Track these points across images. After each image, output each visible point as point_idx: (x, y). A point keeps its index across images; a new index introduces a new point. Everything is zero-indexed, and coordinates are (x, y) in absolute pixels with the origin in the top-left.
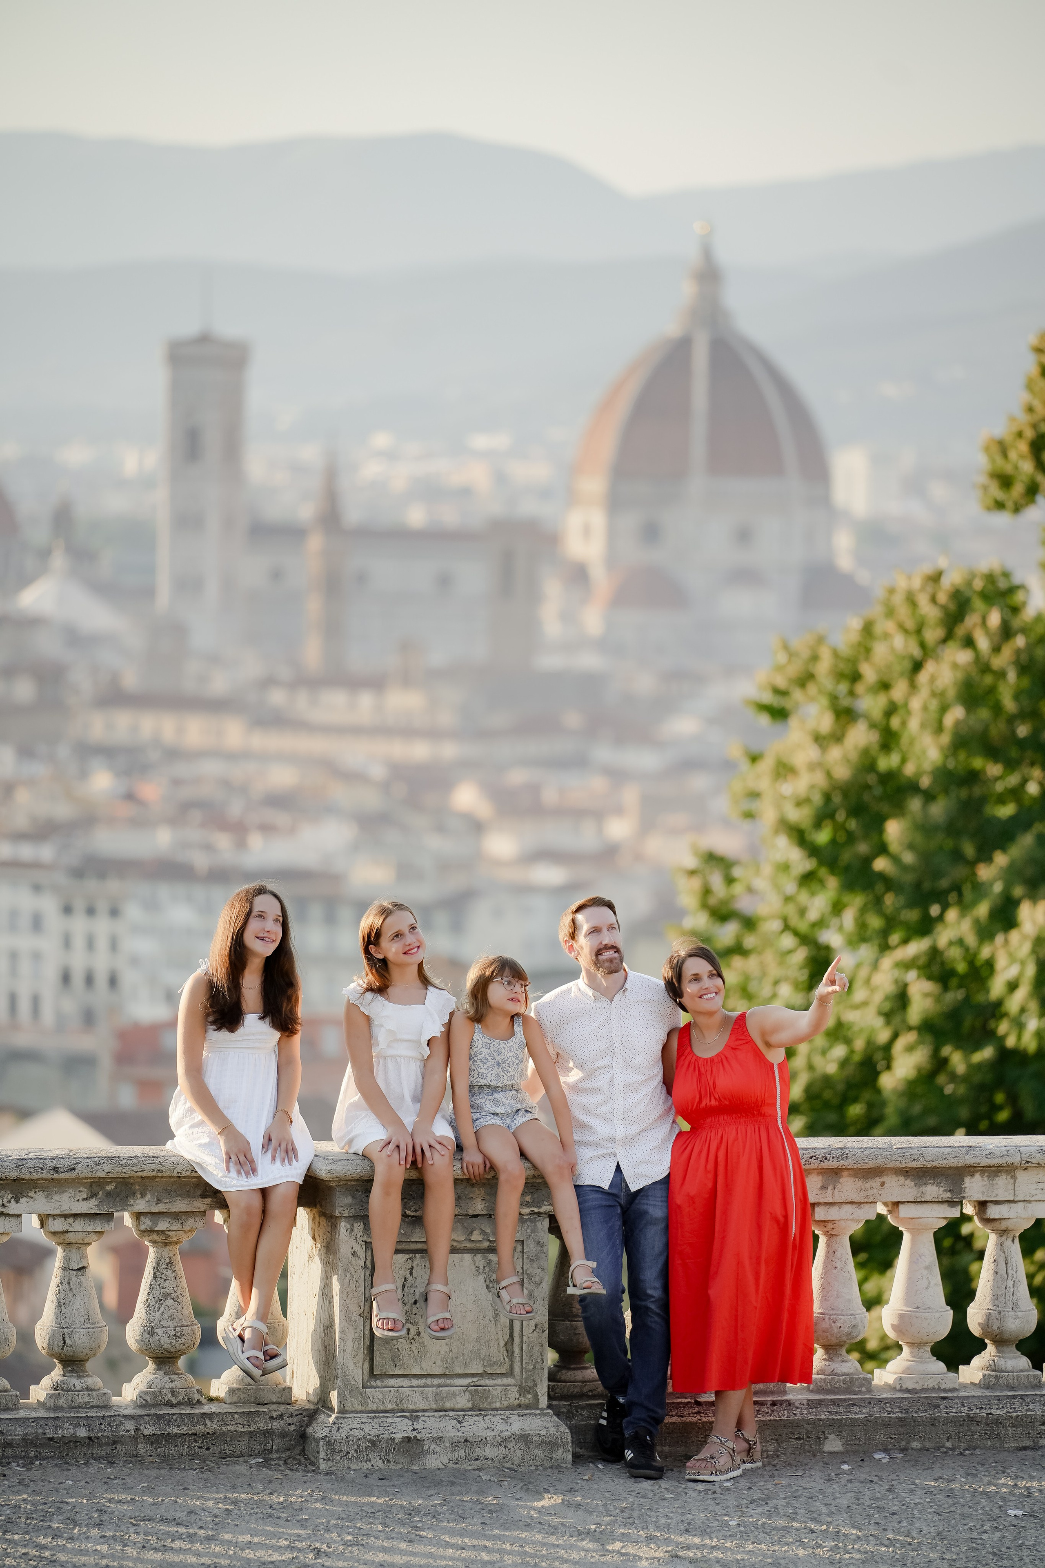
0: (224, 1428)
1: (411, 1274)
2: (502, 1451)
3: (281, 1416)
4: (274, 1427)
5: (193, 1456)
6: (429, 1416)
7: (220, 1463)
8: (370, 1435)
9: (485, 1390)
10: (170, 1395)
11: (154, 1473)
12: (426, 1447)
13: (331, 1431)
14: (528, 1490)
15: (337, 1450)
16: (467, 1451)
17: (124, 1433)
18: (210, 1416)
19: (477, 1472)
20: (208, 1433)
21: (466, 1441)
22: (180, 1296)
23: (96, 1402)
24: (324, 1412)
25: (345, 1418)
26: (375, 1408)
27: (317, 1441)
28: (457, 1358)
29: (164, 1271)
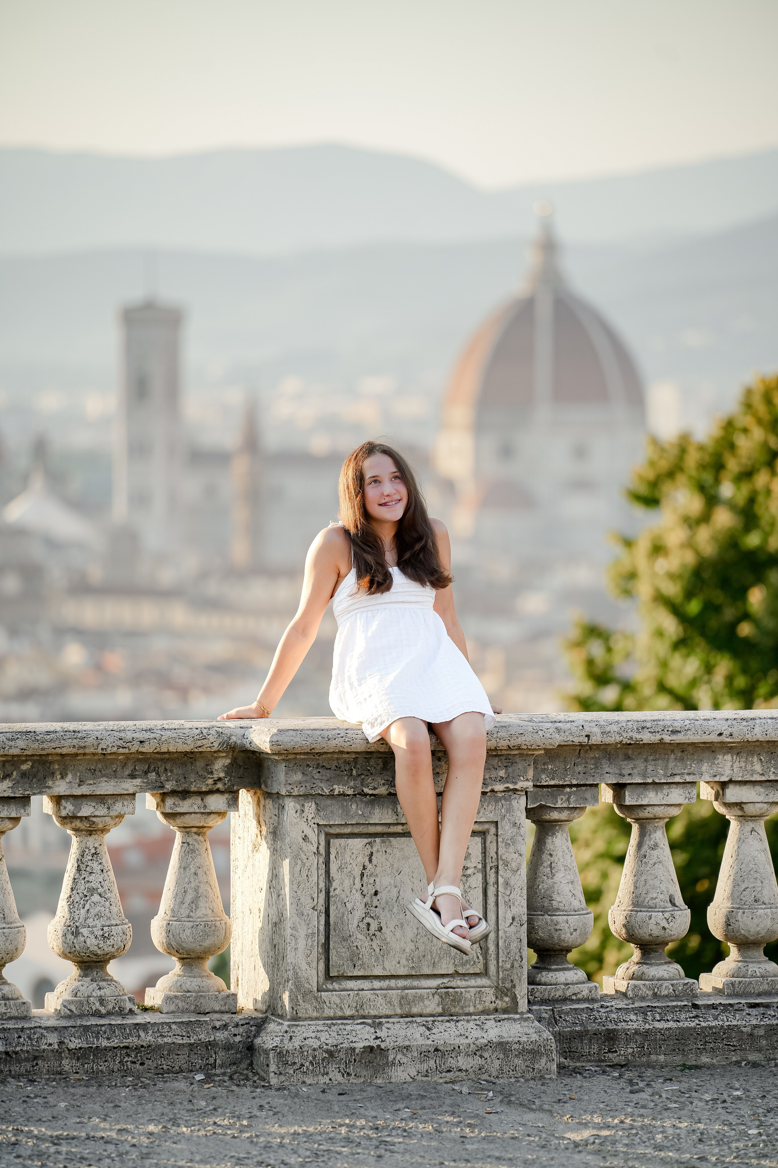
0: (160, 1041)
1: (370, 861)
2: (478, 1061)
3: (225, 1026)
4: (217, 1039)
5: (126, 1073)
6: (394, 1023)
7: (156, 1080)
8: (327, 1045)
9: (456, 992)
10: (98, 1004)
11: (80, 1091)
12: (391, 1058)
13: (282, 1041)
14: (510, 1102)
15: (289, 1063)
16: (437, 1061)
17: (46, 1047)
18: (144, 1027)
19: (450, 1085)
20: (142, 1046)
21: (437, 1050)
22: (107, 891)
23: (14, 1013)
24: (274, 1021)
25: (297, 1025)
26: (332, 1015)
27: (266, 1052)
28: (424, 956)
29: (90, 863)
